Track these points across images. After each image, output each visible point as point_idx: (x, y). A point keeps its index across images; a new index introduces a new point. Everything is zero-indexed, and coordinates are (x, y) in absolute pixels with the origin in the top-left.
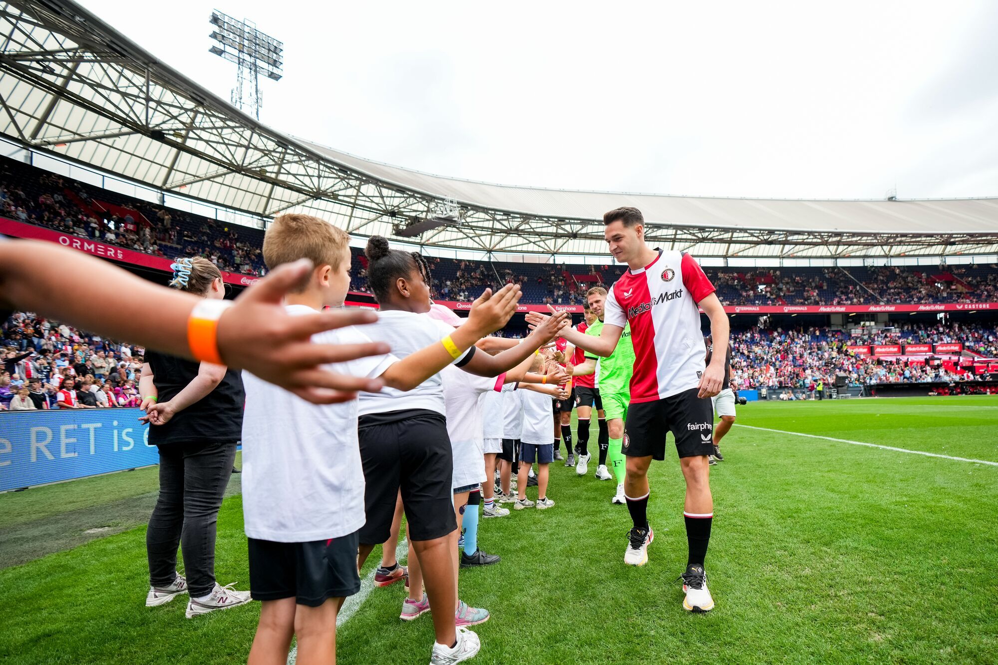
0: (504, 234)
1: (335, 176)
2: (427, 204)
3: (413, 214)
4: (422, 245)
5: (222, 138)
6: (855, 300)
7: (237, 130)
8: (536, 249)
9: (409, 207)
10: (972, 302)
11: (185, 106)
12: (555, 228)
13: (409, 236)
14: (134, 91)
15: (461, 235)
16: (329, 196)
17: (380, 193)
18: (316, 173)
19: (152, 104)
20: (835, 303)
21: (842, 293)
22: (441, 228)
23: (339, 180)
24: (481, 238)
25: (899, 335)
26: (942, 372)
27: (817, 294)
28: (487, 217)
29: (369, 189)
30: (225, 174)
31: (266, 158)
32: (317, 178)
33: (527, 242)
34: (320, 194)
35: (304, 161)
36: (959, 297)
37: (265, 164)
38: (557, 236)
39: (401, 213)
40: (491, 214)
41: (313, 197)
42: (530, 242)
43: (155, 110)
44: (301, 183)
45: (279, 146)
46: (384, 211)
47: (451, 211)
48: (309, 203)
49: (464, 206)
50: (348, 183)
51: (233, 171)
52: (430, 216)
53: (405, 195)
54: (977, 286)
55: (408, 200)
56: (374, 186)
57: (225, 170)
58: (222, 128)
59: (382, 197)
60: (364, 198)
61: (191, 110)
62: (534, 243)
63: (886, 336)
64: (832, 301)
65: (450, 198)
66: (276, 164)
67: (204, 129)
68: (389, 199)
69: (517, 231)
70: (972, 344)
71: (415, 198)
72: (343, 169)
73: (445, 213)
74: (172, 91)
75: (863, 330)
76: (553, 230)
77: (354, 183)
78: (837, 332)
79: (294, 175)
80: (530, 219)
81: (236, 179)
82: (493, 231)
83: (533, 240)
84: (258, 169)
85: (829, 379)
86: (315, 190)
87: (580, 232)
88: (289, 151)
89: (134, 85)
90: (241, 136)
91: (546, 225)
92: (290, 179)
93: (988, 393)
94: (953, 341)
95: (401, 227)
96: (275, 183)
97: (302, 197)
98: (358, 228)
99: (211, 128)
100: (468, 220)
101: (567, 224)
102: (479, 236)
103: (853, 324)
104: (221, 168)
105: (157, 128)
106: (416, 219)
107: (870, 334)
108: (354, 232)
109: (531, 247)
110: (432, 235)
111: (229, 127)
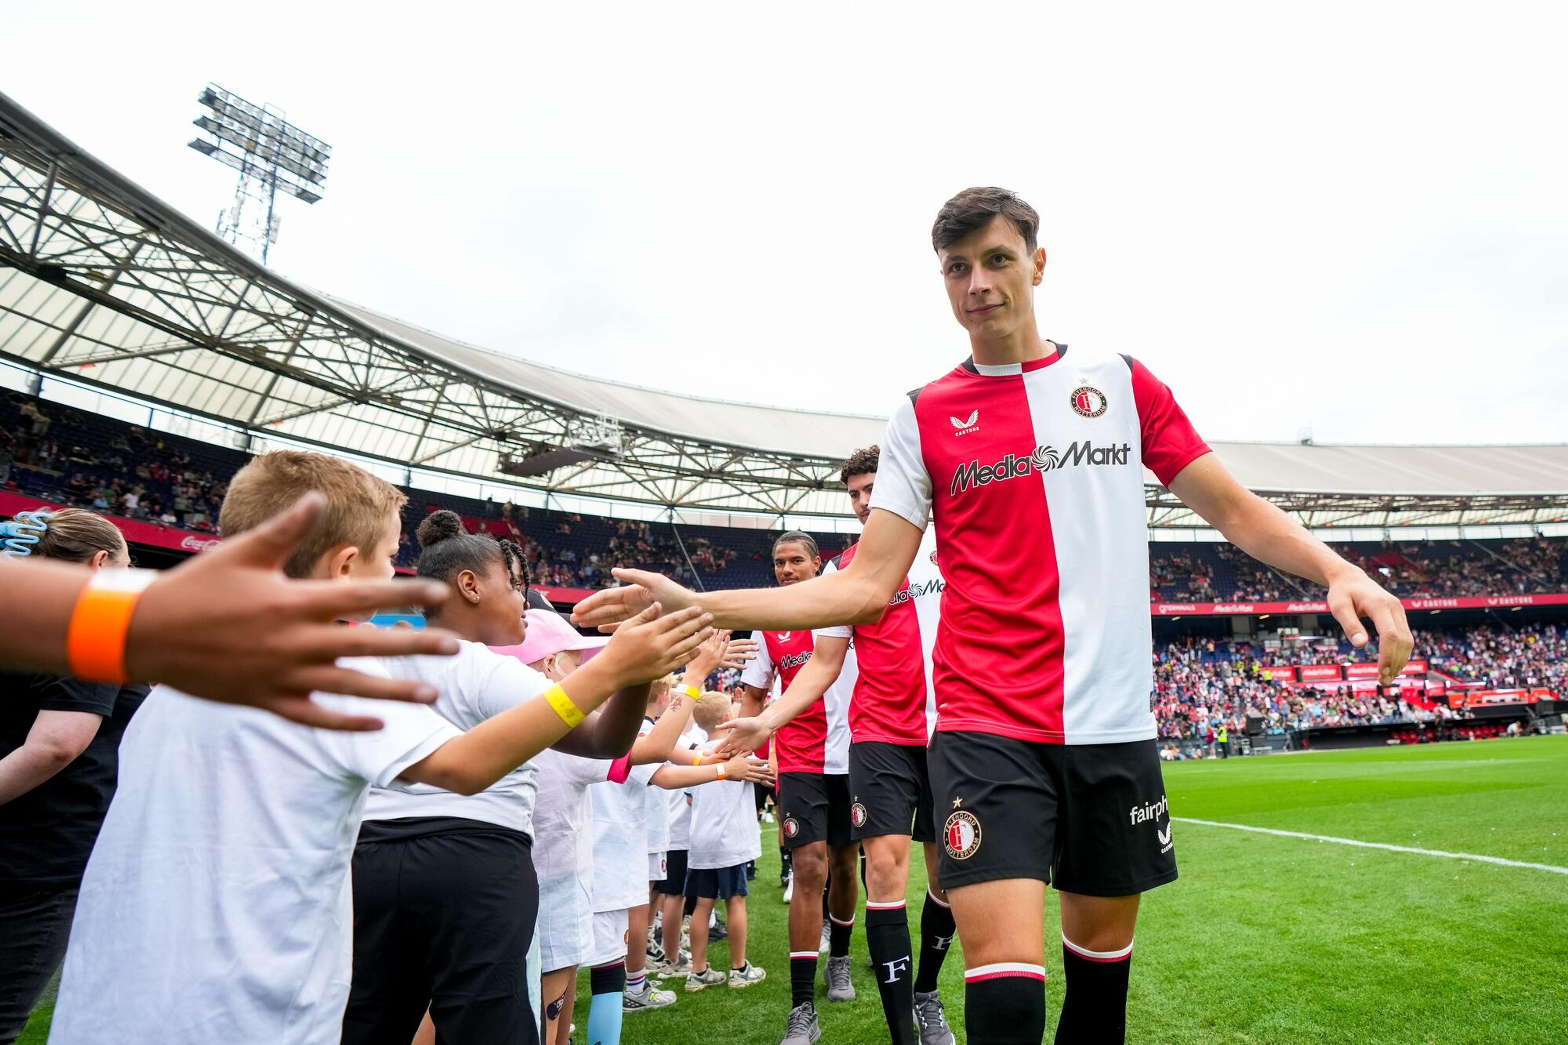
0: (699, 479)
1: (399, 366)
2: (564, 423)
3: (538, 438)
4: (550, 491)
5: (187, 288)
6: (1267, 595)
7: (217, 276)
8: (753, 504)
9: (533, 426)
10: (1433, 598)
11: (120, 230)
12: (786, 472)
13: (527, 475)
14: (20, 196)
15: (622, 477)
16: (383, 401)
17: (481, 399)
18: (364, 358)
19: (51, 220)
20: (1235, 598)
21: (1248, 584)
22: (587, 464)
23: (406, 373)
24: (658, 482)
25: (1336, 648)
26: (1403, 705)
27: (1210, 585)
28: (671, 449)
29: (461, 392)
30: (181, 350)
31: (270, 328)
32: (364, 369)
33: (739, 492)
34: (367, 394)
35: (344, 337)
36: (1414, 589)
37: (267, 338)
38: (789, 484)
39: (515, 436)
40: (678, 444)
41: (352, 399)
42: (743, 493)
43: (57, 230)
44: (332, 375)
45: (298, 310)
46: (484, 430)
47: (607, 436)
48: (343, 409)
49: (631, 430)
50: (423, 380)
51: (199, 345)
52: (568, 443)
53: (526, 406)
54: (1436, 572)
55: (531, 414)
56: (470, 388)
57: (183, 343)
58: (189, 271)
59: (484, 407)
60: (450, 407)
61: (132, 237)
62: (750, 495)
63: (1315, 651)
64: (1232, 595)
65: (606, 415)
66: (289, 338)
67: (152, 270)
68: (496, 410)
69: (721, 474)
70: (1440, 661)
71: (544, 411)
72: (416, 356)
73: (595, 438)
74: (98, 202)
75: (1282, 642)
76: (783, 474)
77: (432, 379)
78: (1242, 644)
79: (321, 360)
80: (744, 455)
81: (204, 359)
82: (680, 473)
83: (747, 489)
84: (250, 346)
85: (1236, 722)
86: (358, 388)
87: (828, 479)
88: (316, 319)
89: (21, 185)
90: (227, 287)
91: (772, 465)
92: (313, 367)
93: (1472, 739)
94: (1415, 658)
95: (514, 459)
96: (281, 370)
97: (332, 398)
98: (433, 457)
99: (168, 270)
100: (637, 452)
101: (807, 465)
102: (654, 480)
103: (1266, 632)
104: (175, 338)
105: (53, 261)
106: (543, 446)
107: (1292, 647)
108: (425, 463)
109: (744, 502)
110: (569, 475)
111: (204, 271)
